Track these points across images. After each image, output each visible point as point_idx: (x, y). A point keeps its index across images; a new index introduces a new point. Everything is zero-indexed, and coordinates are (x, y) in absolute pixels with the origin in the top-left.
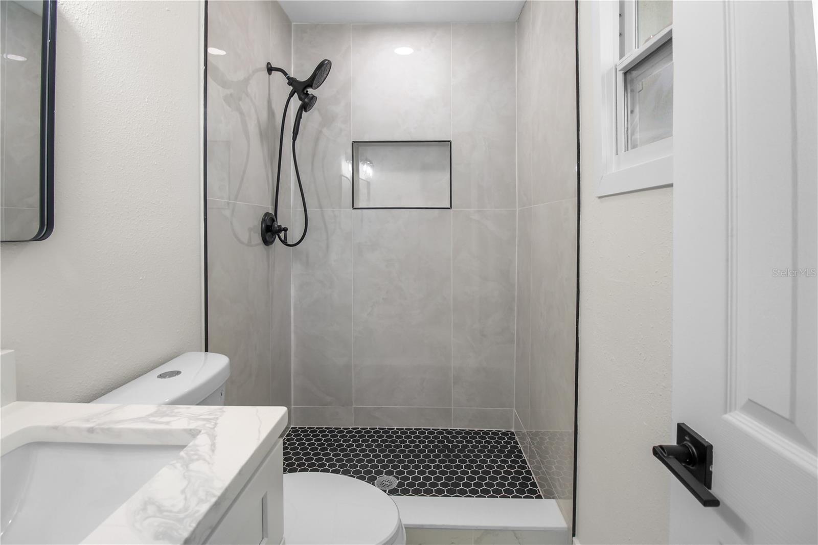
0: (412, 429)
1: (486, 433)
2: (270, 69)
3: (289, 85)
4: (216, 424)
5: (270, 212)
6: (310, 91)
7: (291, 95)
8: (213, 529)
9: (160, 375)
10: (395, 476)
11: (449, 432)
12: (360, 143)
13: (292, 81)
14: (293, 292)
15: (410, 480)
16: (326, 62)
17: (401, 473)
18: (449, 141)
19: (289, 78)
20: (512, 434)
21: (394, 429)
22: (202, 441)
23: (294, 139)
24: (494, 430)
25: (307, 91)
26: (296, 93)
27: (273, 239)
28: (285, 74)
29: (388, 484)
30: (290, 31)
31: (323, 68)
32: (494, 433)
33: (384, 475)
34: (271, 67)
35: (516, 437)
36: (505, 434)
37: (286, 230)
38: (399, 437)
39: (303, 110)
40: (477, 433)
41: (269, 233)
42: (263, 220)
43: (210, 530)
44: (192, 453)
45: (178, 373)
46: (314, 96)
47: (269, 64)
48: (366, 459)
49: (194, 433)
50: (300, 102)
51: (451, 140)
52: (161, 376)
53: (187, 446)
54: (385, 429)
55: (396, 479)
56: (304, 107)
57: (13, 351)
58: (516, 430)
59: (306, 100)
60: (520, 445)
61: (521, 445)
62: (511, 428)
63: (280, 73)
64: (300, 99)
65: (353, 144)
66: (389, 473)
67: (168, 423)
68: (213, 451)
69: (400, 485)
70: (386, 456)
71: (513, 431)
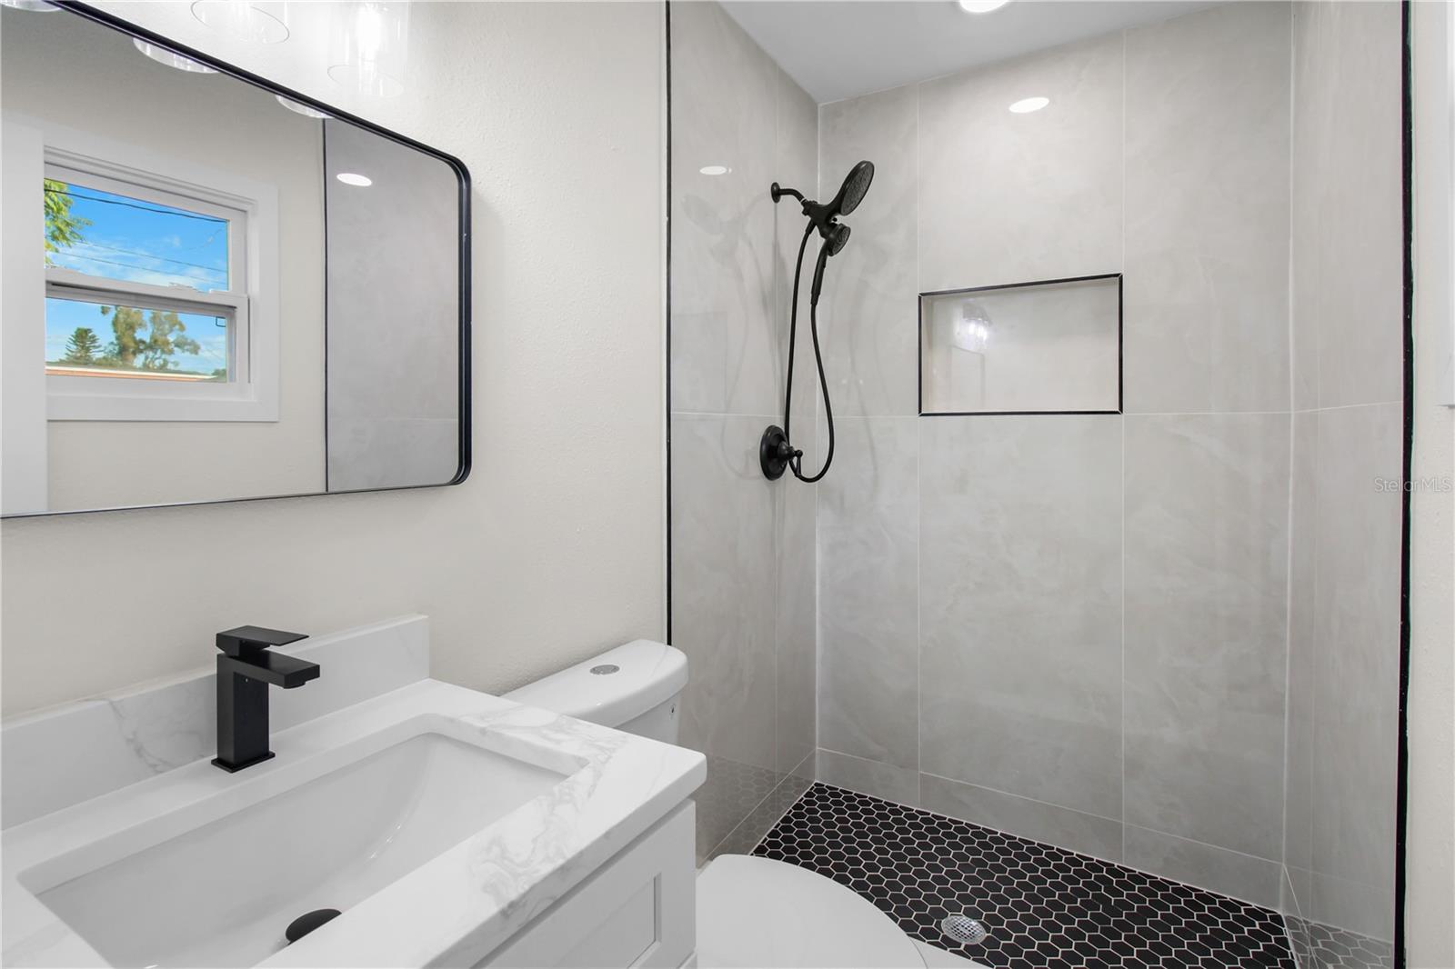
0: (1034, 843)
1: (1208, 899)
2: (777, 193)
3: (805, 215)
4: (610, 757)
5: (778, 425)
6: (840, 219)
7: (809, 231)
8: (557, 903)
9: (594, 669)
10: (981, 923)
11: (1117, 872)
12: (935, 296)
13: (809, 208)
14: (819, 557)
15: (1012, 942)
16: (864, 166)
17: (995, 920)
18: (1117, 275)
19: (805, 204)
20: (1277, 919)
21: (997, 833)
22: (584, 776)
23: (814, 302)
24: (1228, 897)
25: (835, 220)
26: (816, 227)
27: (780, 469)
28: (799, 196)
29: (968, 933)
30: (815, 119)
31: (857, 178)
32: (1225, 904)
33: (961, 913)
34: (779, 190)
35: (1285, 929)
36: (1258, 914)
37: (799, 454)
38: (1003, 851)
39: (828, 252)
40: (1184, 892)
41: (775, 460)
42: (765, 439)
43: (551, 902)
44: (567, 790)
45: (615, 669)
46: (844, 227)
47: (775, 184)
48: (932, 874)
49: (582, 763)
50: (824, 240)
51: (1122, 272)
52: (595, 671)
53: (567, 777)
54: (980, 828)
55: (982, 929)
56: (829, 249)
57: (426, 617)
58: (1287, 914)
59: (832, 236)
60: (1293, 949)
61: (1297, 950)
62: (1276, 905)
63: (792, 198)
64: (823, 235)
65: (920, 298)
66: (972, 914)
67: (558, 742)
68: (589, 795)
69: (987, 941)
70: (970, 880)
71: (1279, 913)
